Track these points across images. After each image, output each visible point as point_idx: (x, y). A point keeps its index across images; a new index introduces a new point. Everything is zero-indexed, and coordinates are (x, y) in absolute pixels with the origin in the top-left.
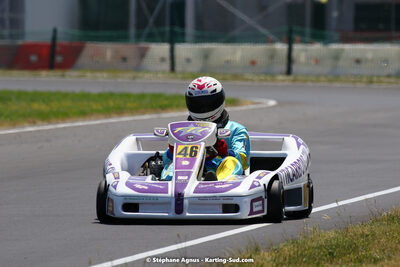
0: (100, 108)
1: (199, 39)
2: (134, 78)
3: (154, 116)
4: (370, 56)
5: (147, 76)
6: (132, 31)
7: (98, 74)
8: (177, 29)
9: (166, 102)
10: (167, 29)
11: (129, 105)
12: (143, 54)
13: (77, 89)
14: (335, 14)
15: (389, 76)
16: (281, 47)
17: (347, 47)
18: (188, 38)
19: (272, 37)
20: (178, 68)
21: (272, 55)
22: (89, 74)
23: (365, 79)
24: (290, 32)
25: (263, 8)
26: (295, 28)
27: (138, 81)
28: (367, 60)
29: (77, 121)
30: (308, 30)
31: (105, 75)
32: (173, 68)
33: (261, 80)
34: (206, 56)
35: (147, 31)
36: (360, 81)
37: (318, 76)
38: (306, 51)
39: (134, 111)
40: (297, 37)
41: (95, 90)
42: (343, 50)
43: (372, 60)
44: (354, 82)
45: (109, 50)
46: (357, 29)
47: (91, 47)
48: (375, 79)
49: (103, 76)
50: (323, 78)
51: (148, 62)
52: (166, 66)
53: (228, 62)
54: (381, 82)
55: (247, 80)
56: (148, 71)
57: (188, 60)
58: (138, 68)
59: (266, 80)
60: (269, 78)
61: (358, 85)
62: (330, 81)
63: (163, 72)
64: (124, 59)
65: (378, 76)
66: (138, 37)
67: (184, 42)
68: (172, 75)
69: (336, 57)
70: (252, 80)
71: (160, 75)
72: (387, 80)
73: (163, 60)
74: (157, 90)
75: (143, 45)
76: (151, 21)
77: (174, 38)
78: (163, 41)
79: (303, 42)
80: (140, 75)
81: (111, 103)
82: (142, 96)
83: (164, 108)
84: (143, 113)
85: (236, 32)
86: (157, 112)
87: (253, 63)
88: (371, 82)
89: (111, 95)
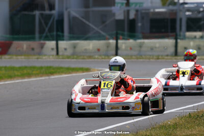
0: (19, 74)
1: (71, 38)
2: (38, 58)
3: (47, 78)
4: (157, 45)
5: (44, 57)
6: (37, 35)
7: (19, 57)
8: (60, 33)
9: (53, 71)
10: (55, 33)
11: (34, 72)
12: (42, 46)
13: (8, 65)
14: (140, 24)
15: (167, 56)
16: (113, 42)
17: (146, 41)
18: (65, 38)
19: (108, 37)
20: (60, 53)
21: (108, 46)
22: (14, 57)
23: (155, 57)
24: (117, 34)
25: (103, 22)
26: (119, 32)
27: (39, 60)
28: (156, 48)
29: (7, 81)
30: (126, 33)
31: (23, 57)
32: (57, 53)
33: (102, 58)
34: (75, 47)
35: (44, 35)
36: (152, 58)
37: (131, 56)
38: (125, 43)
39: (37, 75)
40: (121, 37)
41: (17, 65)
42: (144, 42)
43: (159, 47)
44: (149, 59)
45: (25, 45)
46: (151, 32)
47: (16, 43)
48: (160, 57)
49: (21, 58)
50: (134, 57)
51: (45, 50)
52: (54, 52)
53: (86, 50)
54: (163, 58)
55: (95, 58)
56: (45, 55)
57: (65, 49)
58: (40, 54)
59: (105, 58)
60: (106, 57)
61: (151, 60)
62: (137, 58)
63: (53, 55)
64: (33, 49)
65: (162, 56)
66: (40, 38)
67: (63, 40)
68: (57, 57)
69: (141, 46)
70: (98, 58)
71: (51, 57)
72: (166, 57)
73: (53, 49)
74: (49, 65)
75: (42, 42)
76: (47, 29)
77: (58, 38)
78: (53, 40)
79: (124, 39)
80: (41, 57)
81: (25, 72)
82: (41, 68)
83: (52, 74)
84: (41, 77)
85: (90, 35)
86: (48, 76)
87: (99, 50)
88: (158, 59)
89: (26, 67)
